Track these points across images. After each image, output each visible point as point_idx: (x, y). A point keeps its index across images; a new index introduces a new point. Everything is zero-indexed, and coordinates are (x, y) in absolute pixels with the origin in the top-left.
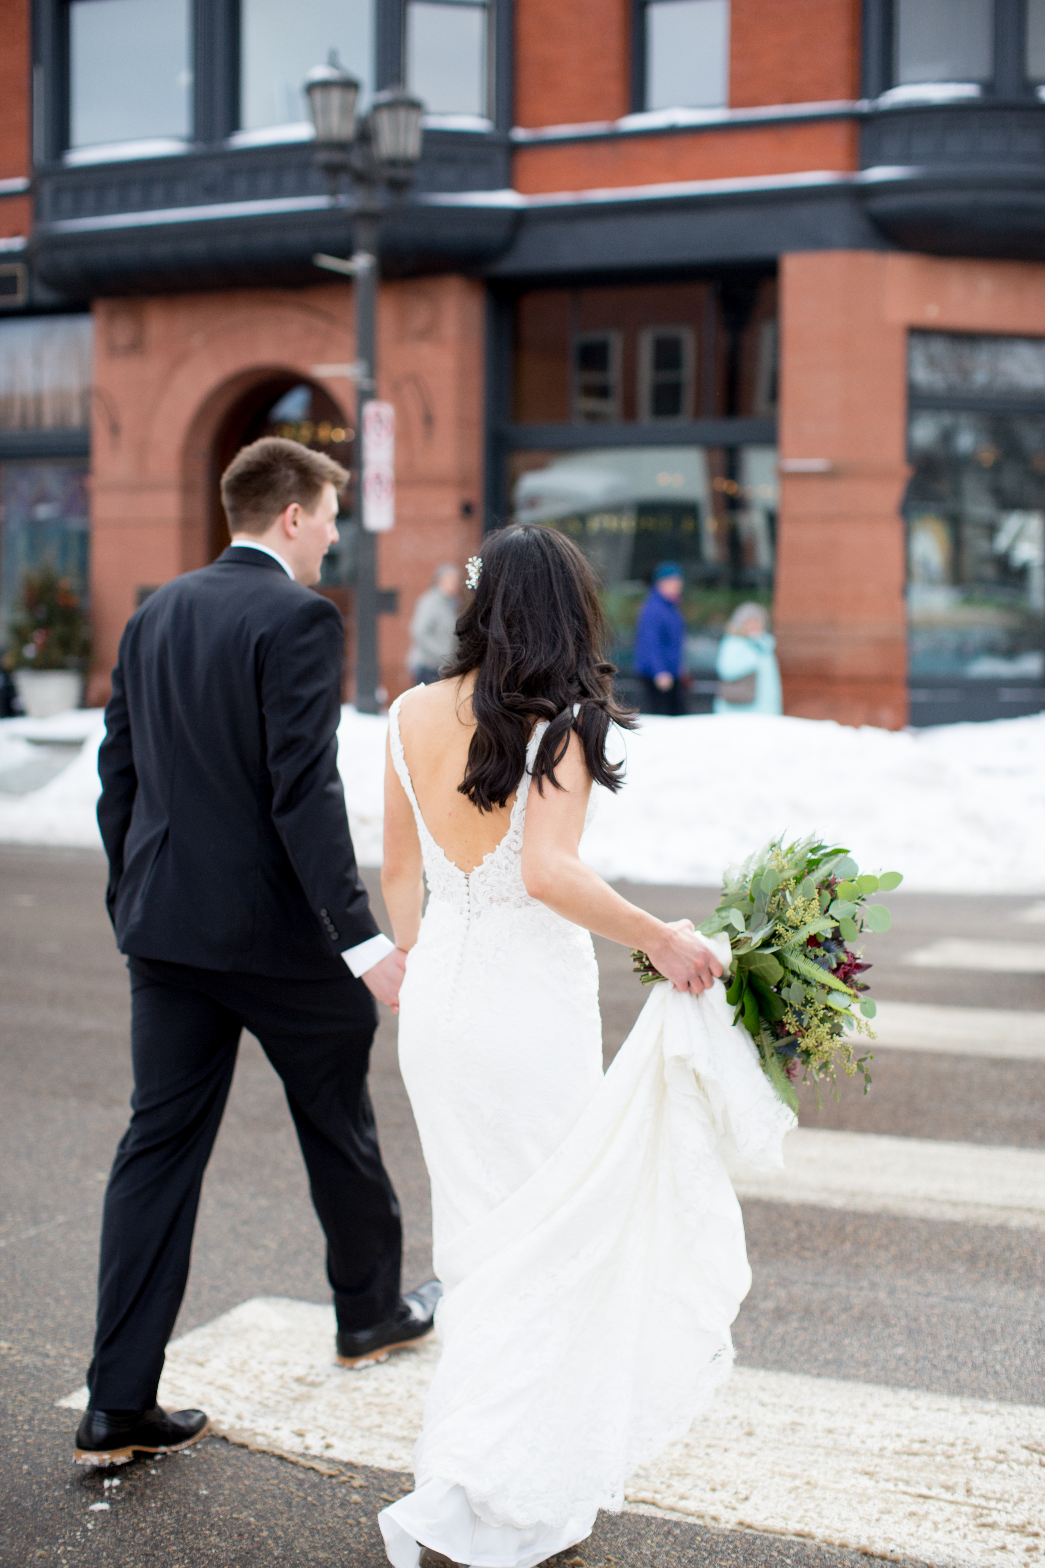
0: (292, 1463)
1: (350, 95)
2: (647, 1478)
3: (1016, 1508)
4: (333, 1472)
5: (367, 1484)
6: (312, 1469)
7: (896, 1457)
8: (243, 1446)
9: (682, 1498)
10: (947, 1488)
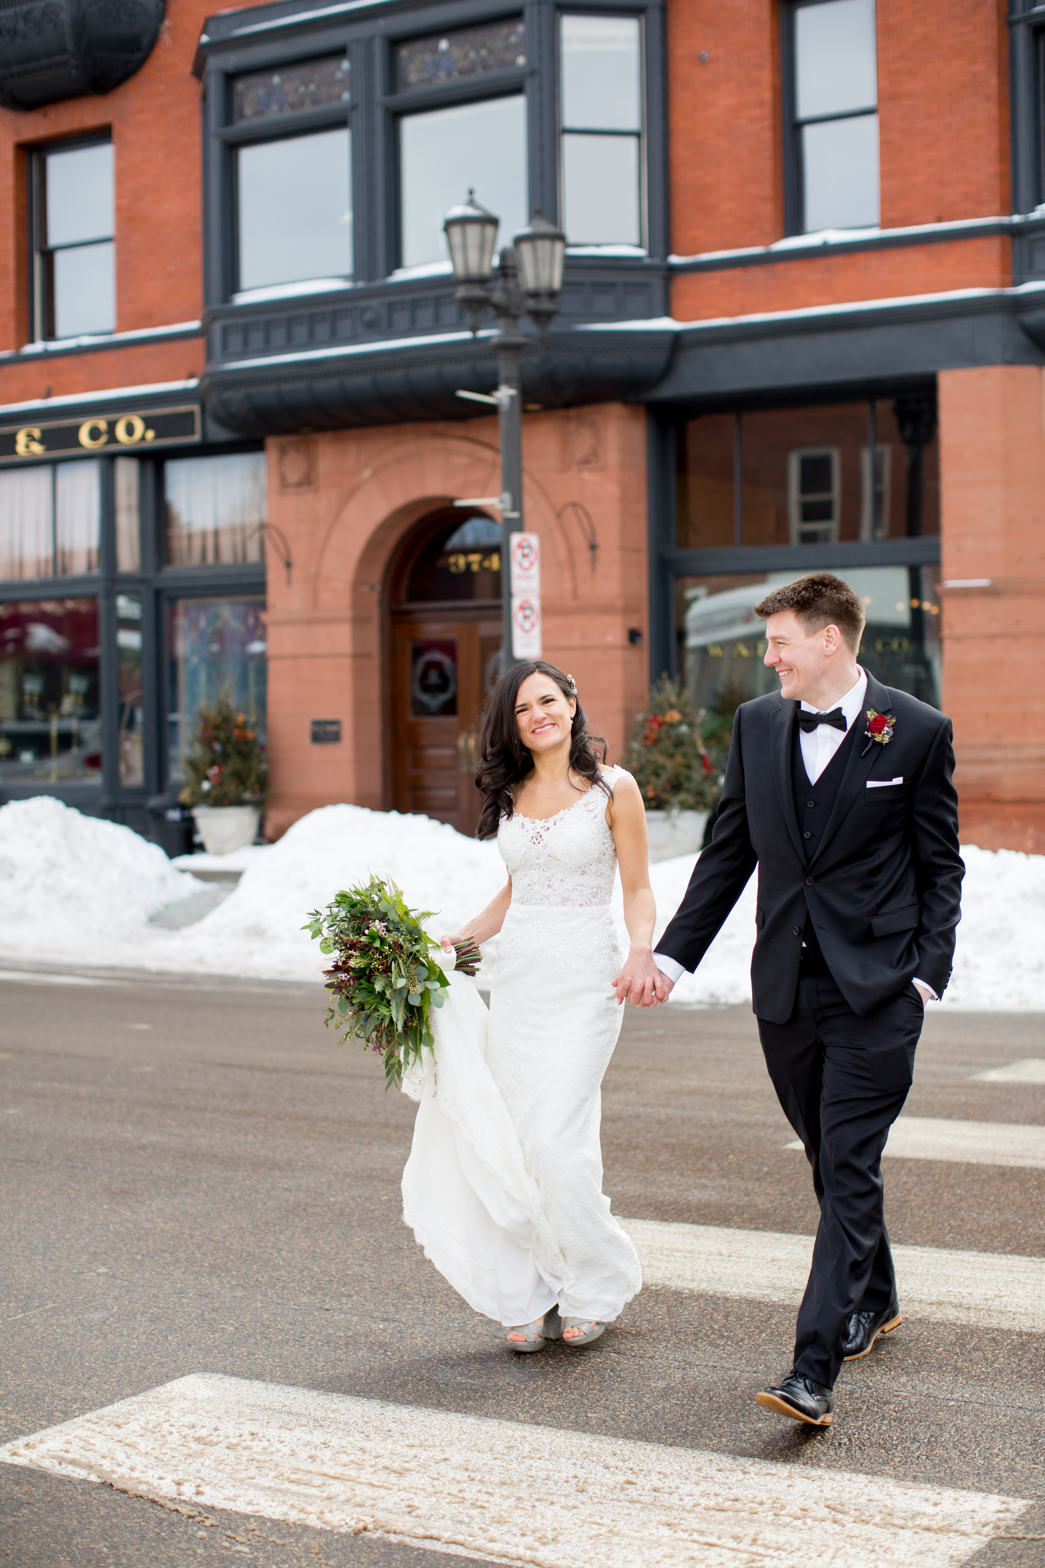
0: (161, 1506)
1: (489, 230)
2: (468, 1525)
3: (789, 1556)
4: (192, 1514)
5: (218, 1523)
6: (177, 1510)
7: (705, 1512)
8: (125, 1492)
9: (492, 1540)
10: (736, 1538)
